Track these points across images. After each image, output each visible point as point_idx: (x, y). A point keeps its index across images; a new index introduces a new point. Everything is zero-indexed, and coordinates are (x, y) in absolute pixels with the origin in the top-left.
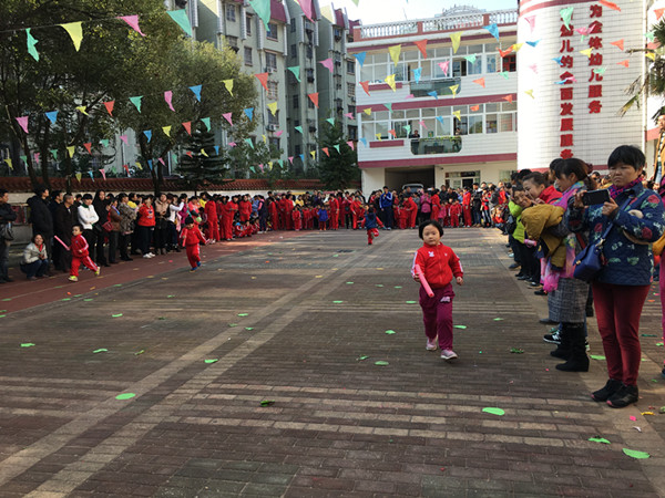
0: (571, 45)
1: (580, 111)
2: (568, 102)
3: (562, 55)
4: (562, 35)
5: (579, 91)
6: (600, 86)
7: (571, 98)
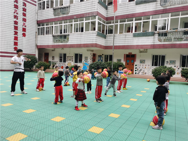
0: (18, 12)
1: (20, 35)
2: (16, 31)
3: (14, 14)
4: (14, 7)
5: (20, 28)
6: (25, 29)
7: (17, 30)
